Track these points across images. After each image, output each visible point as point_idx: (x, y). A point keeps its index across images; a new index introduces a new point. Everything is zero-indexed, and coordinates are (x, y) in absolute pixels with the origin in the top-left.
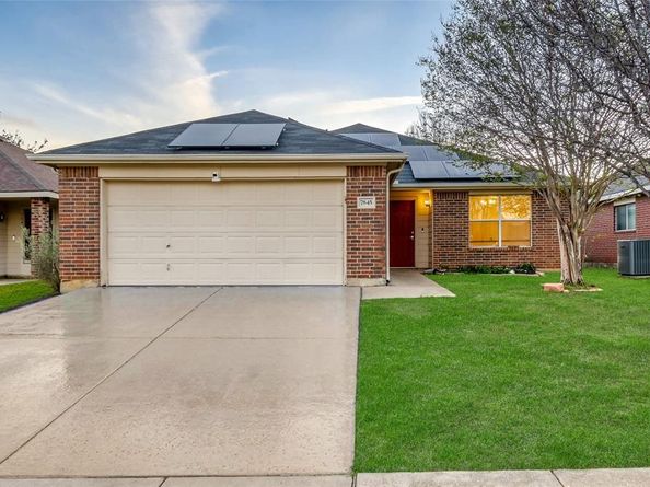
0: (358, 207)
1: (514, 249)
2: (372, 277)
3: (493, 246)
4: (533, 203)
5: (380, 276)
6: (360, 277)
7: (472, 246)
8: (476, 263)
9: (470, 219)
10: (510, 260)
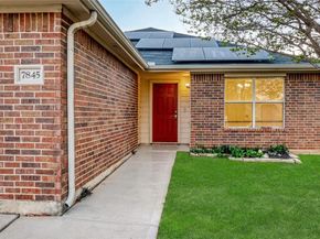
0: (16, 83)
1: (267, 130)
2: (39, 199)
3: (247, 127)
4: (286, 85)
5: (51, 198)
6: (19, 198)
7: (227, 126)
8: (230, 143)
9: (226, 101)
10: (263, 141)
